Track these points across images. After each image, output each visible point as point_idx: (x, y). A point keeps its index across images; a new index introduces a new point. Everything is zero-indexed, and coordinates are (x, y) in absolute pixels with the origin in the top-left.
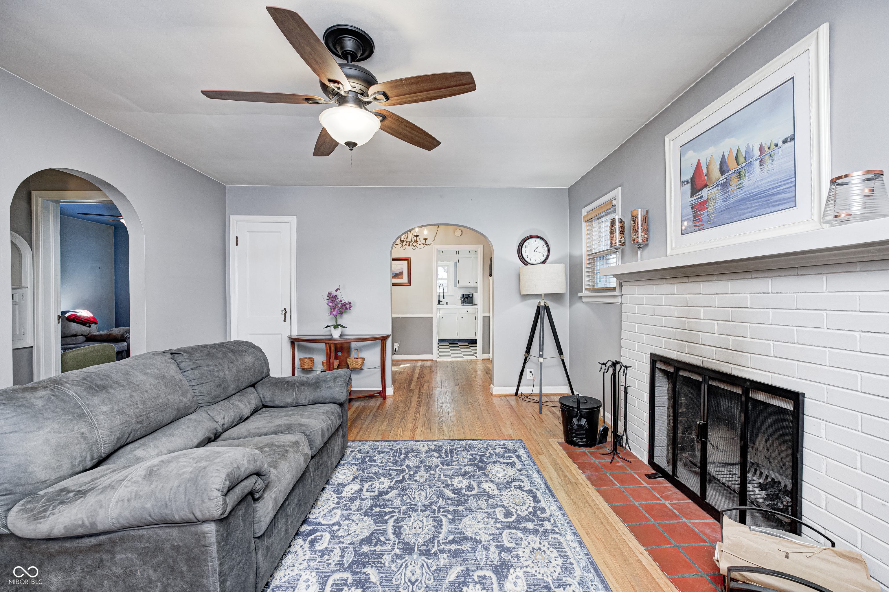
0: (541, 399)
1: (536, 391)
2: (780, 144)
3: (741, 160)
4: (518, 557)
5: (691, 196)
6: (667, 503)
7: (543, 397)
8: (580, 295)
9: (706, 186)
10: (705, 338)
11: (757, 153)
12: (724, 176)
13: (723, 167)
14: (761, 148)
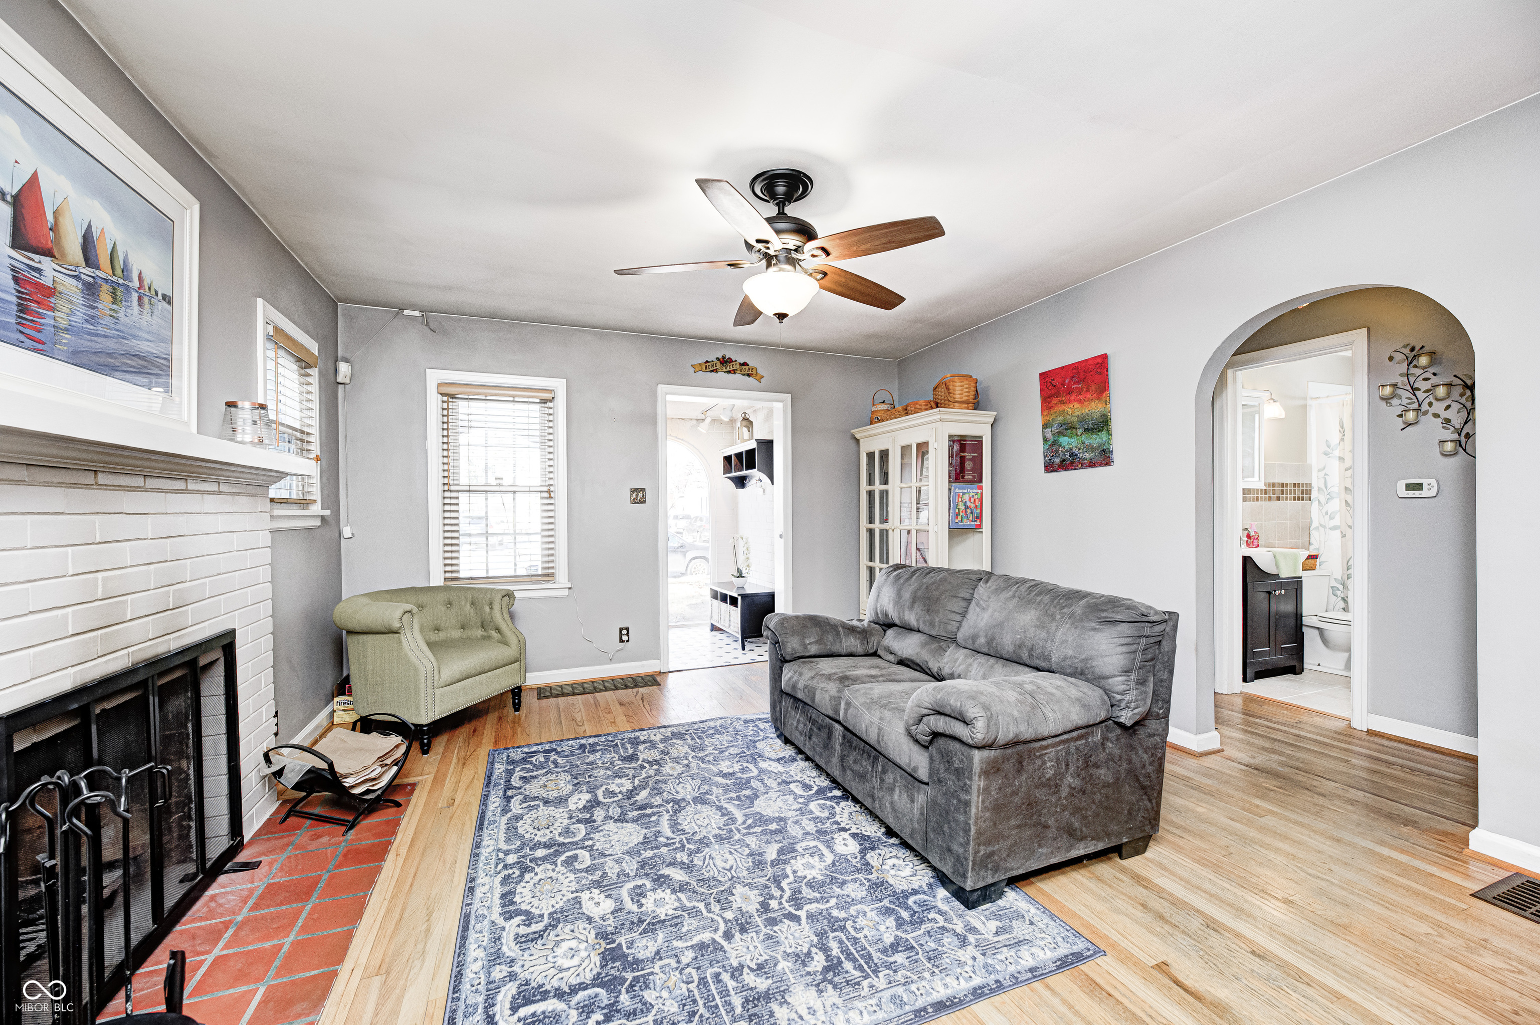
2: (160, 296)
3: (119, 272)
5: (14, 246)
9: (50, 254)
11: (136, 282)
13: (88, 249)
14: (140, 278)
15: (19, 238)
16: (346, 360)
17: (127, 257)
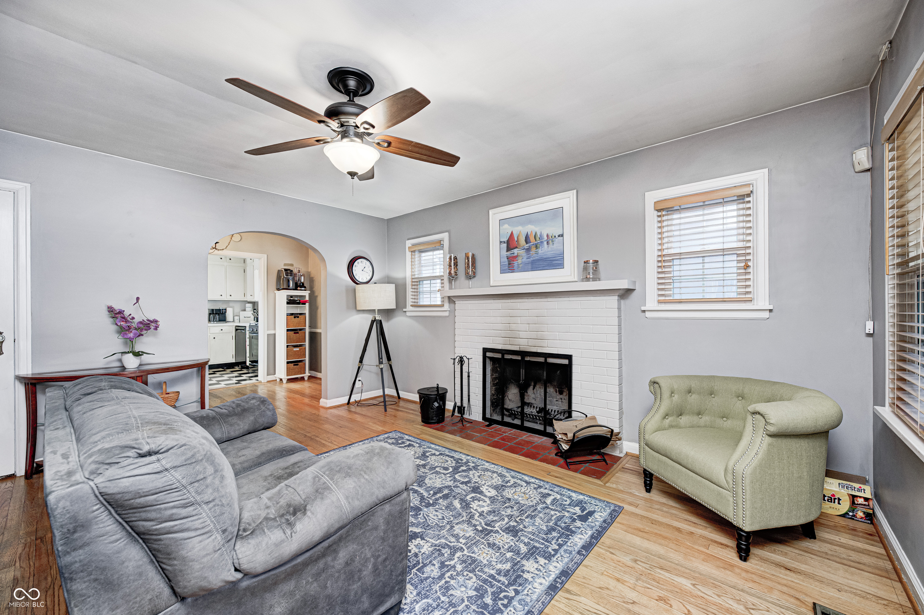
0: (384, 399)
1: (380, 393)
2: (557, 237)
3: (538, 239)
4: (476, 482)
5: (507, 251)
6: (507, 434)
7: (386, 397)
8: (404, 310)
9: (516, 247)
10: (522, 334)
11: (546, 238)
12: (528, 245)
13: (527, 240)
14: (547, 236)
15: (509, 249)
17: (541, 233)
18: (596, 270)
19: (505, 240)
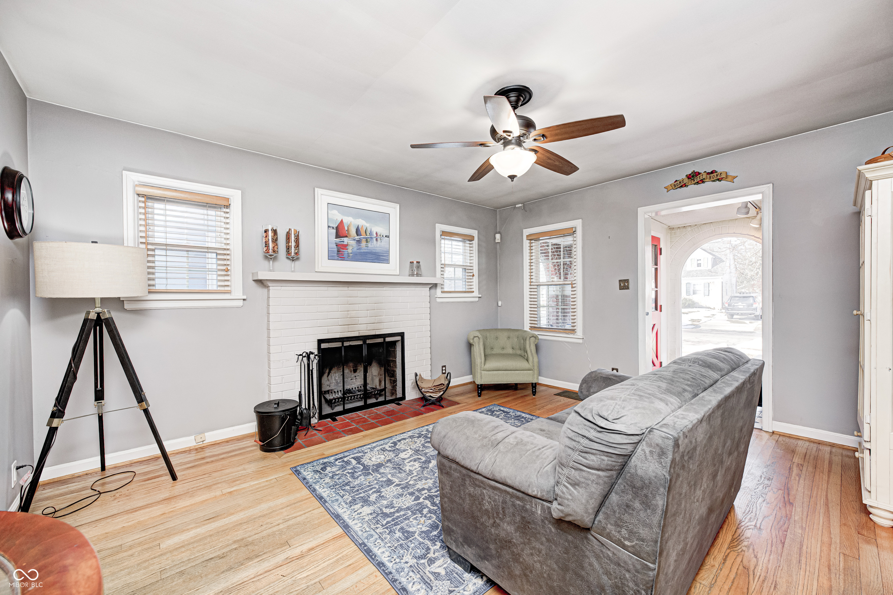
2: (384, 236)
3: (368, 234)
5: (336, 238)
9: (346, 237)
11: (375, 235)
12: (358, 237)
13: (358, 232)
14: (376, 233)
15: (338, 236)
16: (499, 233)
17: (371, 229)
18: (418, 267)
19: (335, 226)
